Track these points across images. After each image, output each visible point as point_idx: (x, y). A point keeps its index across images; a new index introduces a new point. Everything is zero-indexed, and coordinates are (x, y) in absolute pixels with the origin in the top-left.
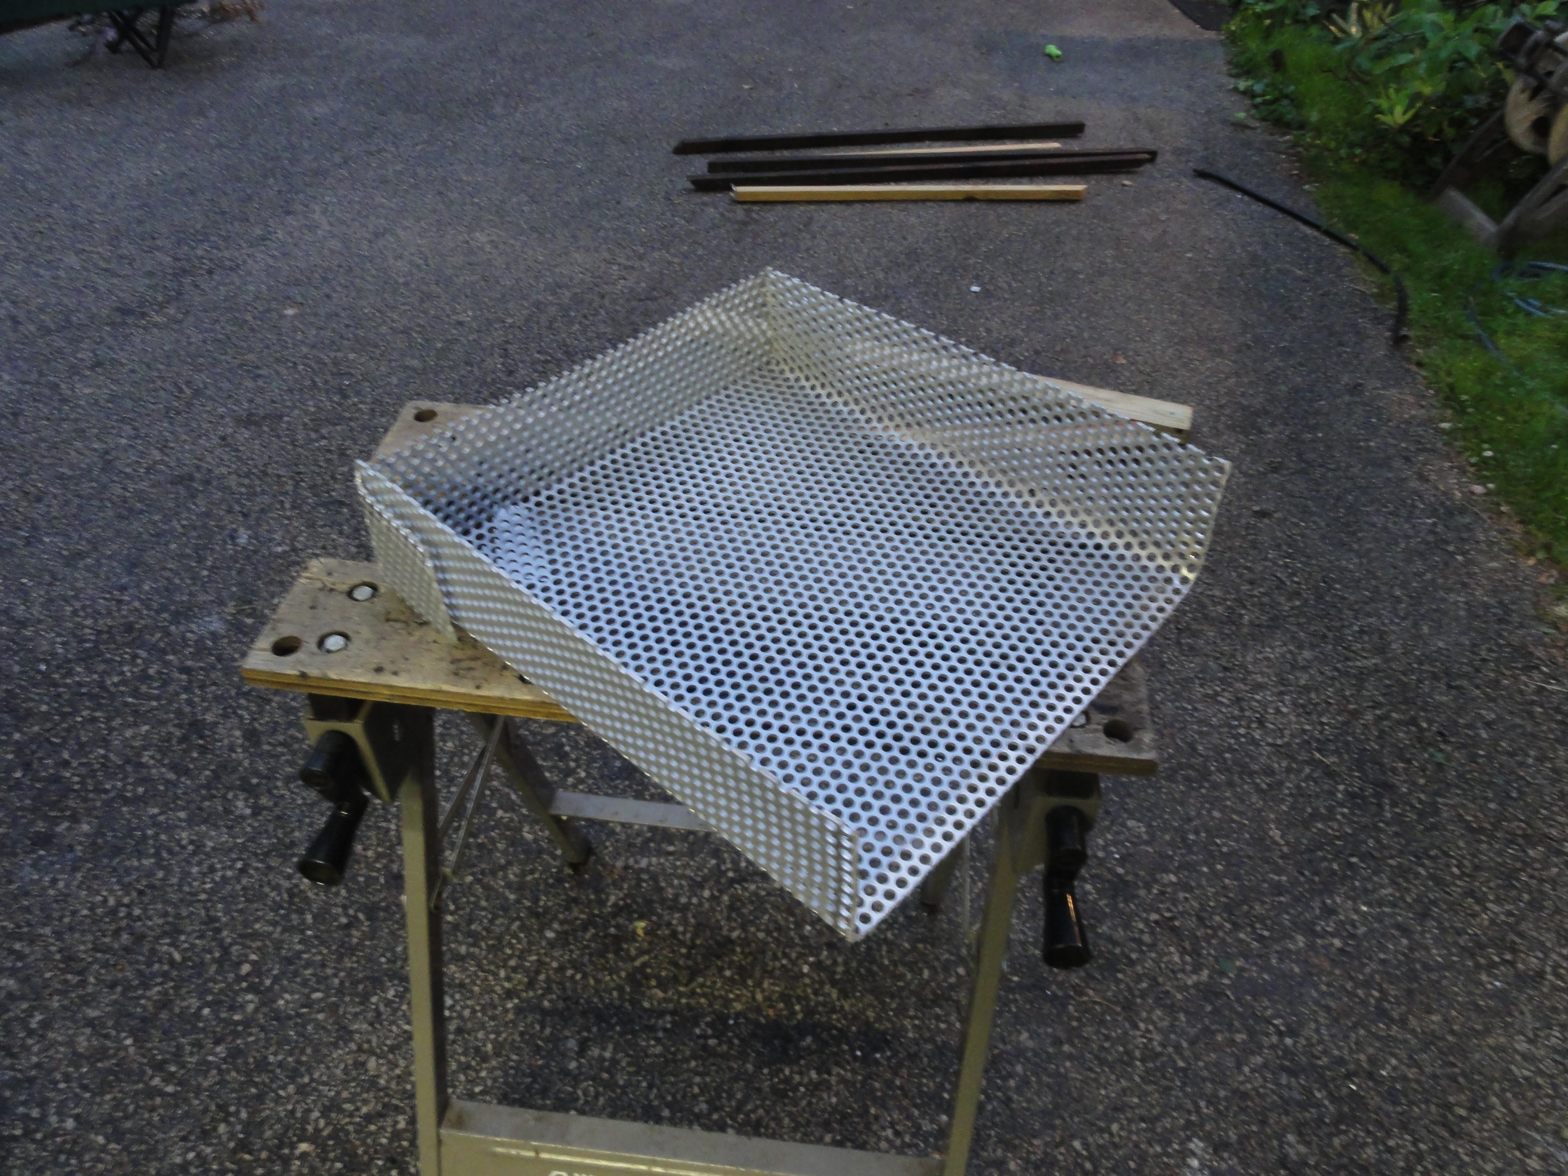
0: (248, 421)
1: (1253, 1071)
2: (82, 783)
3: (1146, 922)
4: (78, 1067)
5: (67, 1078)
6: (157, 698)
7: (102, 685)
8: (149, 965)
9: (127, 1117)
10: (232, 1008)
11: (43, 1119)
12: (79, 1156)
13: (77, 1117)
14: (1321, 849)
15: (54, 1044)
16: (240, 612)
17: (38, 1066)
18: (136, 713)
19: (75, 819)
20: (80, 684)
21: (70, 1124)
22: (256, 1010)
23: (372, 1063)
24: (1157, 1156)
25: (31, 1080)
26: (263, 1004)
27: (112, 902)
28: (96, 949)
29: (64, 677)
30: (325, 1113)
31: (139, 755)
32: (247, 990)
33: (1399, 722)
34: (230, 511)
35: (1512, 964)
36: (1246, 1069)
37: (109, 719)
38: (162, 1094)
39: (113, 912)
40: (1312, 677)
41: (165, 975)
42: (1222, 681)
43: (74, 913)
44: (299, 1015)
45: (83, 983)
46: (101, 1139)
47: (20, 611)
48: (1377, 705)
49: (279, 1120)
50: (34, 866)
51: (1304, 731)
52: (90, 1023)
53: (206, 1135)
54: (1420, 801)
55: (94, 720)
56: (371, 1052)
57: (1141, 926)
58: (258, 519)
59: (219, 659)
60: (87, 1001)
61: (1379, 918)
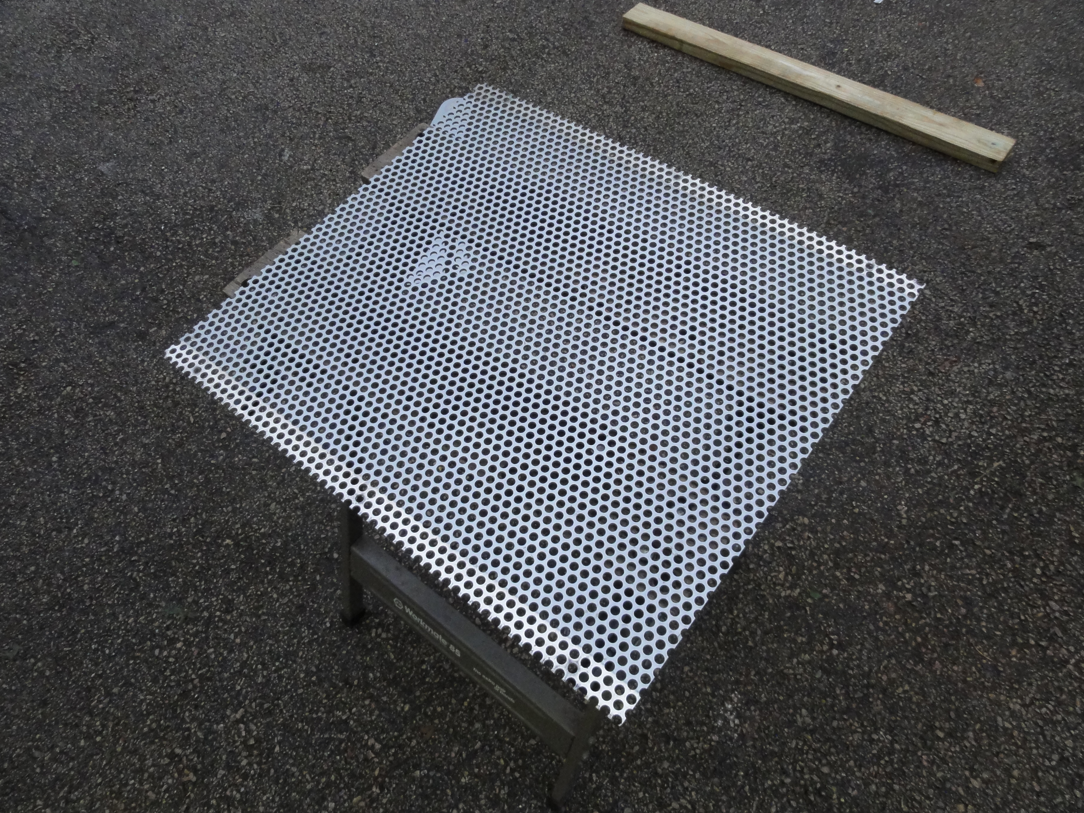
0: (308, 68)
1: (798, 663)
2: (168, 305)
3: (772, 546)
4: (134, 468)
5: (128, 473)
6: (217, 259)
7: (189, 244)
8: (178, 421)
9: (150, 501)
10: (212, 456)
11: (113, 491)
12: (126, 515)
13: (128, 494)
14: (933, 528)
15: (125, 452)
16: (272, 208)
17: (116, 462)
18: (203, 266)
19: (160, 327)
20: (179, 242)
21: (124, 497)
22: (224, 460)
23: (273, 506)
24: (707, 694)
25: (112, 469)
26: (227, 457)
27: (167, 380)
28: (155, 405)
29: (172, 235)
30: (243, 526)
31: (199, 294)
32: (221, 448)
33: (1060, 446)
34: (283, 136)
35: (1044, 649)
36: (795, 660)
37: (189, 267)
38: (170, 494)
39: (167, 386)
40: (1003, 394)
41: (184, 429)
42: (923, 383)
43: (149, 382)
44: (243, 469)
45: (145, 423)
46: (136, 509)
47: (157, 189)
48: (1050, 428)
49: (220, 524)
50: (135, 349)
51: (970, 436)
52: (144, 446)
53: (185, 521)
54: (1040, 512)
55: (181, 266)
56: (274, 500)
57: (766, 547)
58: (298, 144)
59: (254, 239)
60: (145, 433)
61: (952, 590)
